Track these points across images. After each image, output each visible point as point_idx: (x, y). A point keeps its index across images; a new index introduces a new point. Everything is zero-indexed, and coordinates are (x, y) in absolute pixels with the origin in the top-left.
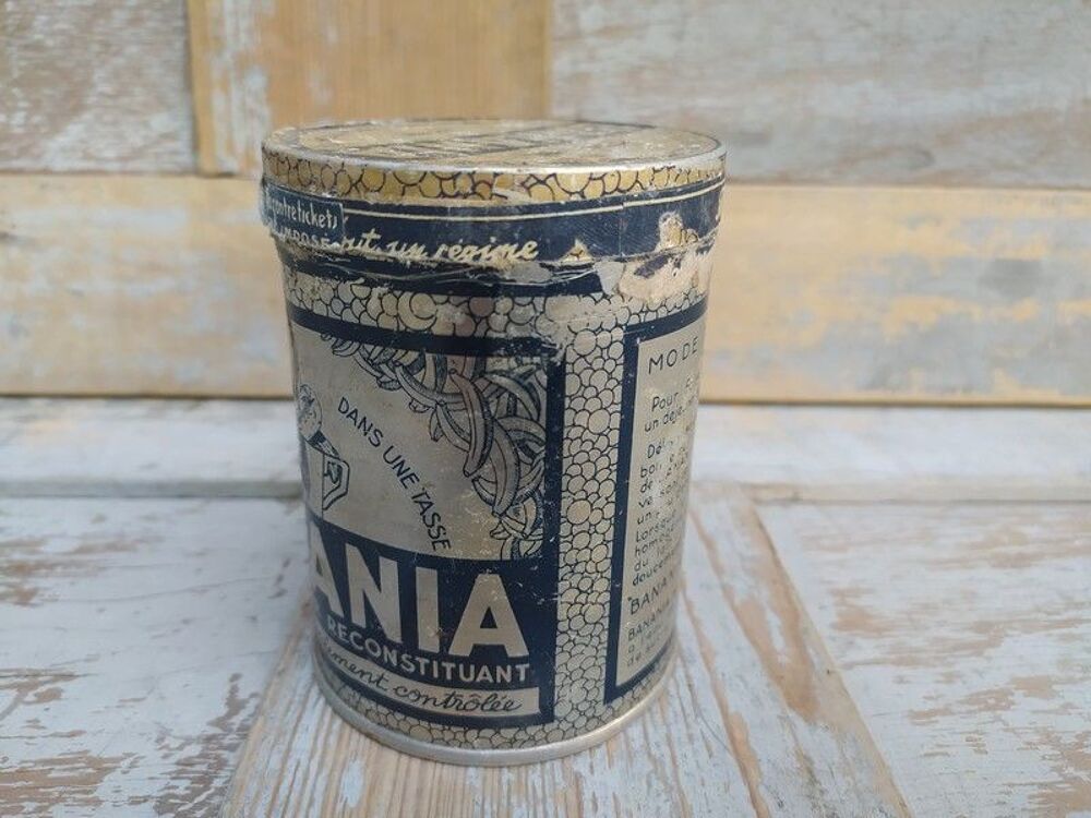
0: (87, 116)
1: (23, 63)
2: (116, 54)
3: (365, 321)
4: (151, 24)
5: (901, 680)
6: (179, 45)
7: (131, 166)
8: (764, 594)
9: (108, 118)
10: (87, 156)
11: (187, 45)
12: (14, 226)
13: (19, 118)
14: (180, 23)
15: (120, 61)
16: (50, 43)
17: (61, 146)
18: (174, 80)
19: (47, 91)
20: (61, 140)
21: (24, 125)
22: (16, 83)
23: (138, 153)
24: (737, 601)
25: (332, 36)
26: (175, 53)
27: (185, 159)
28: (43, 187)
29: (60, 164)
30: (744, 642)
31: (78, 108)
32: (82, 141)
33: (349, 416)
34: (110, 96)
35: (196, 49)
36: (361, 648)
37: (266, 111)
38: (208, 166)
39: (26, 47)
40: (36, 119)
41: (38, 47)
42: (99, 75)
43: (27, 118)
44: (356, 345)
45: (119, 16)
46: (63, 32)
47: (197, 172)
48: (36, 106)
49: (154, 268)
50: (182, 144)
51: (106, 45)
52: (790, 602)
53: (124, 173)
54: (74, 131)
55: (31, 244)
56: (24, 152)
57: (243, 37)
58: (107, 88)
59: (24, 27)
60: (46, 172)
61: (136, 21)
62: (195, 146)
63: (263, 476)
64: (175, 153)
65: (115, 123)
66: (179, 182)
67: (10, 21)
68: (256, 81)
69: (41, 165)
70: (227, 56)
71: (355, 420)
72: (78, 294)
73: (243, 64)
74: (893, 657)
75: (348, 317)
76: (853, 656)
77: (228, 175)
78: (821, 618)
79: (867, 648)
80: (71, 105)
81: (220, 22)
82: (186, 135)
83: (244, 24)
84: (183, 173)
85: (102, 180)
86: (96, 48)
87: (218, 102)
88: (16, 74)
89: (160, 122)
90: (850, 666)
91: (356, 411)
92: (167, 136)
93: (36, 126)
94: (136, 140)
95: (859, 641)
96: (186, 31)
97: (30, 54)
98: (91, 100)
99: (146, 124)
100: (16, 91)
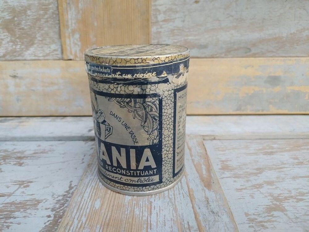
0: (35, 46)
1: (19, 33)
2: (42, 30)
3: (117, 93)
4: (51, 22)
5: (235, 181)
6: (57, 27)
7: (46, 58)
8: (202, 161)
9: (40, 46)
10: (35, 56)
11: (60, 27)
12: (17, 74)
13: (18, 47)
14: (58, 22)
15: (43, 32)
16: (26, 28)
17: (29, 54)
18: (56, 36)
19: (25, 40)
20: (29, 52)
21: (20, 48)
22: (18, 38)
23: (48, 55)
24: (195, 163)
25: (96, 24)
26: (56, 30)
27: (60, 56)
28: (24, 64)
29: (29, 58)
30: (196, 172)
31: (33, 44)
32: (34, 52)
33: (113, 115)
34: (41, 41)
35: (62, 28)
36: (116, 171)
37: (79, 43)
38: (66, 58)
39: (20, 29)
40: (23, 47)
41: (23, 29)
42: (38, 35)
43: (20, 47)
44: (114, 98)
45: (43, 21)
46: (29, 25)
47: (63, 59)
48: (23, 43)
49: (52, 84)
50: (59, 52)
51: (40, 28)
52: (209, 163)
53: (44, 60)
54: (32, 49)
55: (21, 78)
56: (19, 55)
57: (73, 25)
58: (40, 39)
59: (19, 24)
60: (25, 60)
61: (47, 22)
62: (62, 53)
63: (80, 135)
64: (57, 54)
65: (42, 47)
66: (58, 61)
67: (16, 23)
68: (77, 36)
69: (24, 58)
70: (70, 30)
71: (114, 116)
72: (34, 90)
73: (74, 32)
74: (234, 176)
75: (112, 92)
76: (223, 176)
77: (71, 60)
78: (216, 167)
79: (227, 174)
80: (31, 43)
81: (68, 21)
82: (60, 50)
83: (73, 22)
84: (59, 59)
85: (39, 62)
86: (37, 29)
87: (68, 41)
88: (17, 36)
89: (53, 47)
90: (222, 178)
91: (114, 114)
92: (55, 50)
93: (23, 49)
94: (48, 51)
95: (225, 172)
96: (59, 23)
97: (21, 31)
98: (36, 42)
99: (50, 47)
100: (17, 40)
